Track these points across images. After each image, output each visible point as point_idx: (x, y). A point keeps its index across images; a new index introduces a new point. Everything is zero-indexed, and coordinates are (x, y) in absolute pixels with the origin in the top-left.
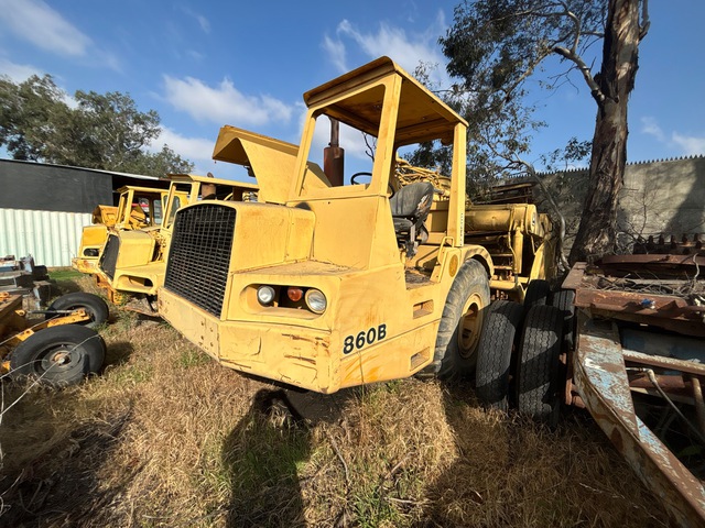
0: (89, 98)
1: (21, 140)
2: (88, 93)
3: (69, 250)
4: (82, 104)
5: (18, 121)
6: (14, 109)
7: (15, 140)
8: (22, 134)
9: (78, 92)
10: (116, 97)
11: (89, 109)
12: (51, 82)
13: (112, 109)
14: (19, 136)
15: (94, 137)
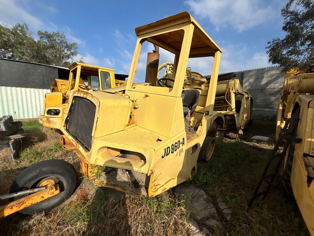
0: (44, 34)
1: (13, 56)
2: (44, 32)
3: (37, 110)
4: (41, 37)
5: (11, 46)
6: (9, 40)
7: (10, 56)
8: (13, 52)
9: (39, 31)
10: (57, 35)
11: (44, 40)
12: (26, 27)
13: (55, 40)
14: (11, 53)
15: (47, 55)
